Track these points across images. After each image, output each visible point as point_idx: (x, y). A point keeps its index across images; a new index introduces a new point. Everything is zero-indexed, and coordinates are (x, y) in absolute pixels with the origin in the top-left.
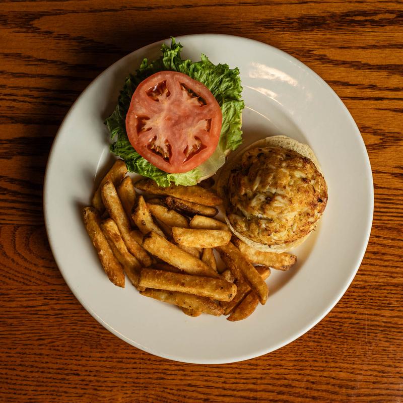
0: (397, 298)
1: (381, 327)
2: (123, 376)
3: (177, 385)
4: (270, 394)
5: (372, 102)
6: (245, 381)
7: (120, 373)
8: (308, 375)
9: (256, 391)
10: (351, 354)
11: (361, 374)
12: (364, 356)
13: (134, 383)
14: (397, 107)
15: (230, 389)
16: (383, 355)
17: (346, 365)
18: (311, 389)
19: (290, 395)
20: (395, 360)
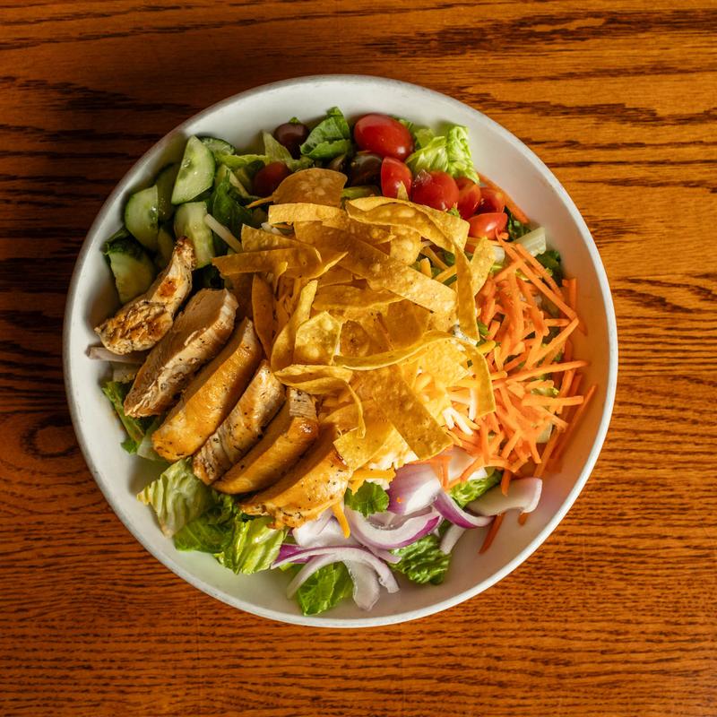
0: (634, 504)
1: (610, 555)
2: (170, 665)
3: (263, 676)
4: (424, 681)
5: (573, 170)
6: (380, 662)
7: (164, 661)
8: (489, 645)
9: (401, 679)
10: (560, 605)
11: (579, 639)
12: (584, 606)
13: (189, 676)
14: (615, 177)
15: (356, 678)
16: (615, 603)
17: (553, 625)
18: (496, 669)
19: (460, 682)
20: (638, 610)
